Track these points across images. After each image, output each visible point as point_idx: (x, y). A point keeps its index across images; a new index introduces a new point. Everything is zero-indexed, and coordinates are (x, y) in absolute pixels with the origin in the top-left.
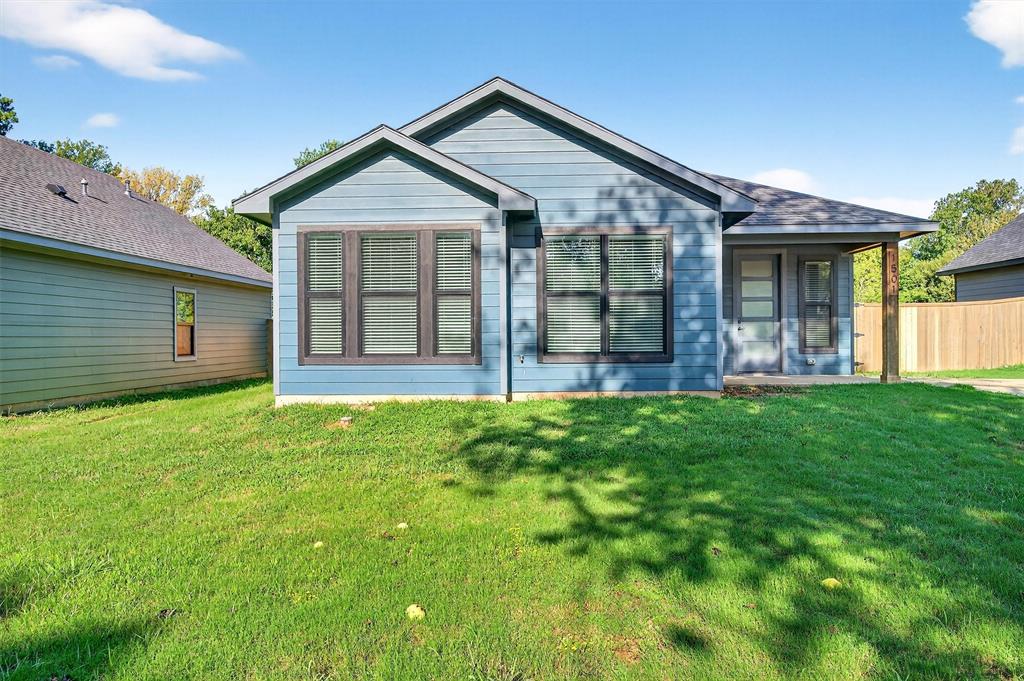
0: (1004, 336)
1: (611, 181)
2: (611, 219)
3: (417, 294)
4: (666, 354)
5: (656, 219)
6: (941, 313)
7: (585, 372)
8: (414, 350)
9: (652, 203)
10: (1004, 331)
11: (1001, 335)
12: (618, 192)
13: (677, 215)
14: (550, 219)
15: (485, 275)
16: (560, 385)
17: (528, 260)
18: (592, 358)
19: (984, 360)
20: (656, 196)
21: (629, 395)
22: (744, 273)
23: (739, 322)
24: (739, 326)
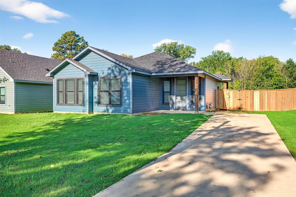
0: (291, 100)
1: (110, 66)
2: (110, 74)
3: (74, 91)
4: (120, 105)
5: (118, 74)
6: (268, 93)
7: (105, 108)
8: (74, 103)
9: (118, 70)
10: (291, 99)
11: (290, 100)
12: (111, 68)
13: (123, 72)
14: (100, 75)
15: (85, 88)
16: (101, 111)
17: (96, 84)
18: (107, 105)
19: (283, 108)
20: (119, 69)
21: (113, 114)
22: (178, 83)
23: (176, 96)
24: (177, 97)
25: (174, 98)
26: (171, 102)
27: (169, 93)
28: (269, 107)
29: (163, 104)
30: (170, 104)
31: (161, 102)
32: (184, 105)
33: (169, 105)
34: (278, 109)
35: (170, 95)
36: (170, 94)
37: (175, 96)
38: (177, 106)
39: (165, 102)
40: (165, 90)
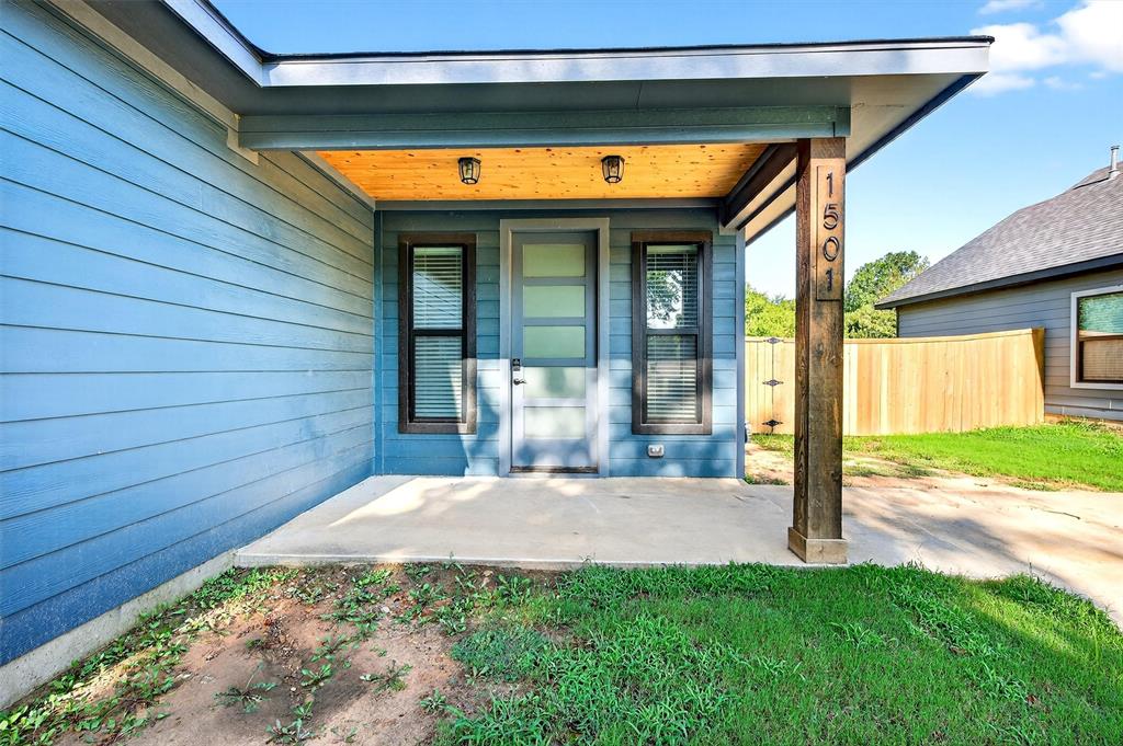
6: (891, 353)
10: (979, 379)
11: (975, 384)
19: (951, 420)
22: (530, 270)
23: (515, 364)
24: (517, 375)
25: (494, 374)
26: (470, 410)
27: (457, 342)
28: (895, 418)
29: (402, 429)
30: (463, 428)
31: (391, 414)
32: (575, 431)
33: (456, 432)
34: (931, 426)
35: (465, 356)
36: (468, 352)
37: (505, 363)
38: (518, 437)
39: (419, 412)
40: (422, 319)
